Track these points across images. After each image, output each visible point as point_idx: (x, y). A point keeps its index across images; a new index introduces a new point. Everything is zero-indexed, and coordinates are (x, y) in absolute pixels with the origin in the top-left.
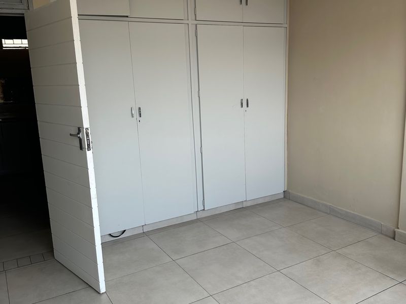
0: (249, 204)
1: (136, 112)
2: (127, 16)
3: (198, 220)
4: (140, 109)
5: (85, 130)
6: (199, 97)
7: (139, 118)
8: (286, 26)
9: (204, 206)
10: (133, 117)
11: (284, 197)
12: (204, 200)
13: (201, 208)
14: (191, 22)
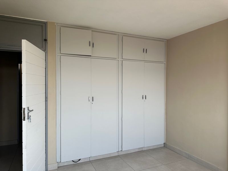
0: (145, 149)
1: (91, 99)
2: (91, 56)
3: (118, 156)
4: (93, 97)
5: (23, 109)
6: (122, 93)
7: (92, 102)
8: (165, 63)
9: (122, 149)
10: (89, 101)
11: (164, 146)
12: (122, 145)
13: (120, 149)
14: (120, 59)
